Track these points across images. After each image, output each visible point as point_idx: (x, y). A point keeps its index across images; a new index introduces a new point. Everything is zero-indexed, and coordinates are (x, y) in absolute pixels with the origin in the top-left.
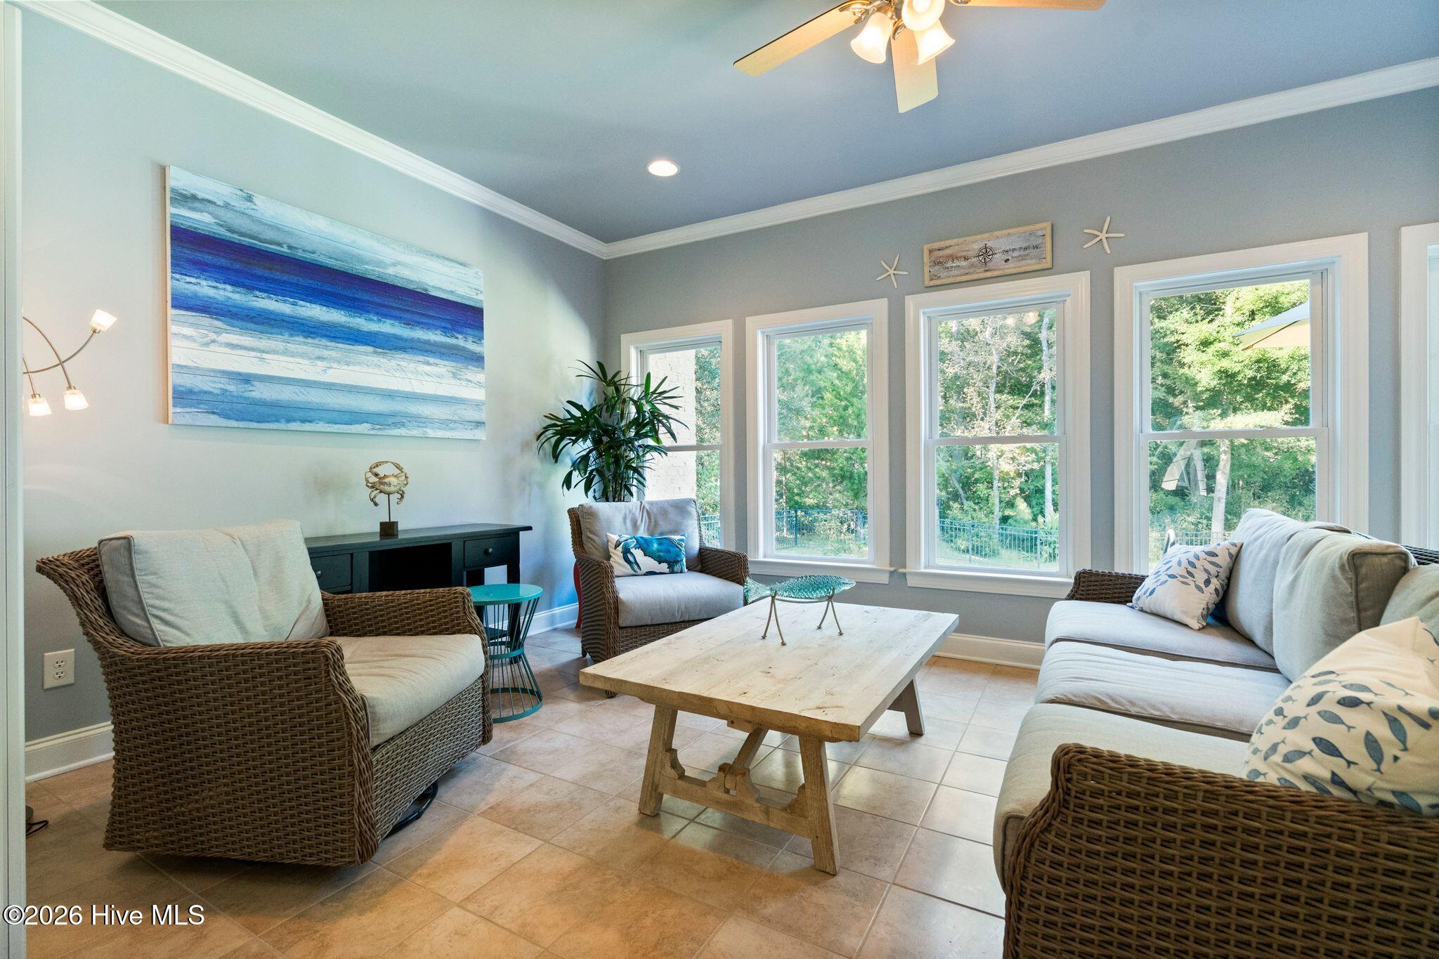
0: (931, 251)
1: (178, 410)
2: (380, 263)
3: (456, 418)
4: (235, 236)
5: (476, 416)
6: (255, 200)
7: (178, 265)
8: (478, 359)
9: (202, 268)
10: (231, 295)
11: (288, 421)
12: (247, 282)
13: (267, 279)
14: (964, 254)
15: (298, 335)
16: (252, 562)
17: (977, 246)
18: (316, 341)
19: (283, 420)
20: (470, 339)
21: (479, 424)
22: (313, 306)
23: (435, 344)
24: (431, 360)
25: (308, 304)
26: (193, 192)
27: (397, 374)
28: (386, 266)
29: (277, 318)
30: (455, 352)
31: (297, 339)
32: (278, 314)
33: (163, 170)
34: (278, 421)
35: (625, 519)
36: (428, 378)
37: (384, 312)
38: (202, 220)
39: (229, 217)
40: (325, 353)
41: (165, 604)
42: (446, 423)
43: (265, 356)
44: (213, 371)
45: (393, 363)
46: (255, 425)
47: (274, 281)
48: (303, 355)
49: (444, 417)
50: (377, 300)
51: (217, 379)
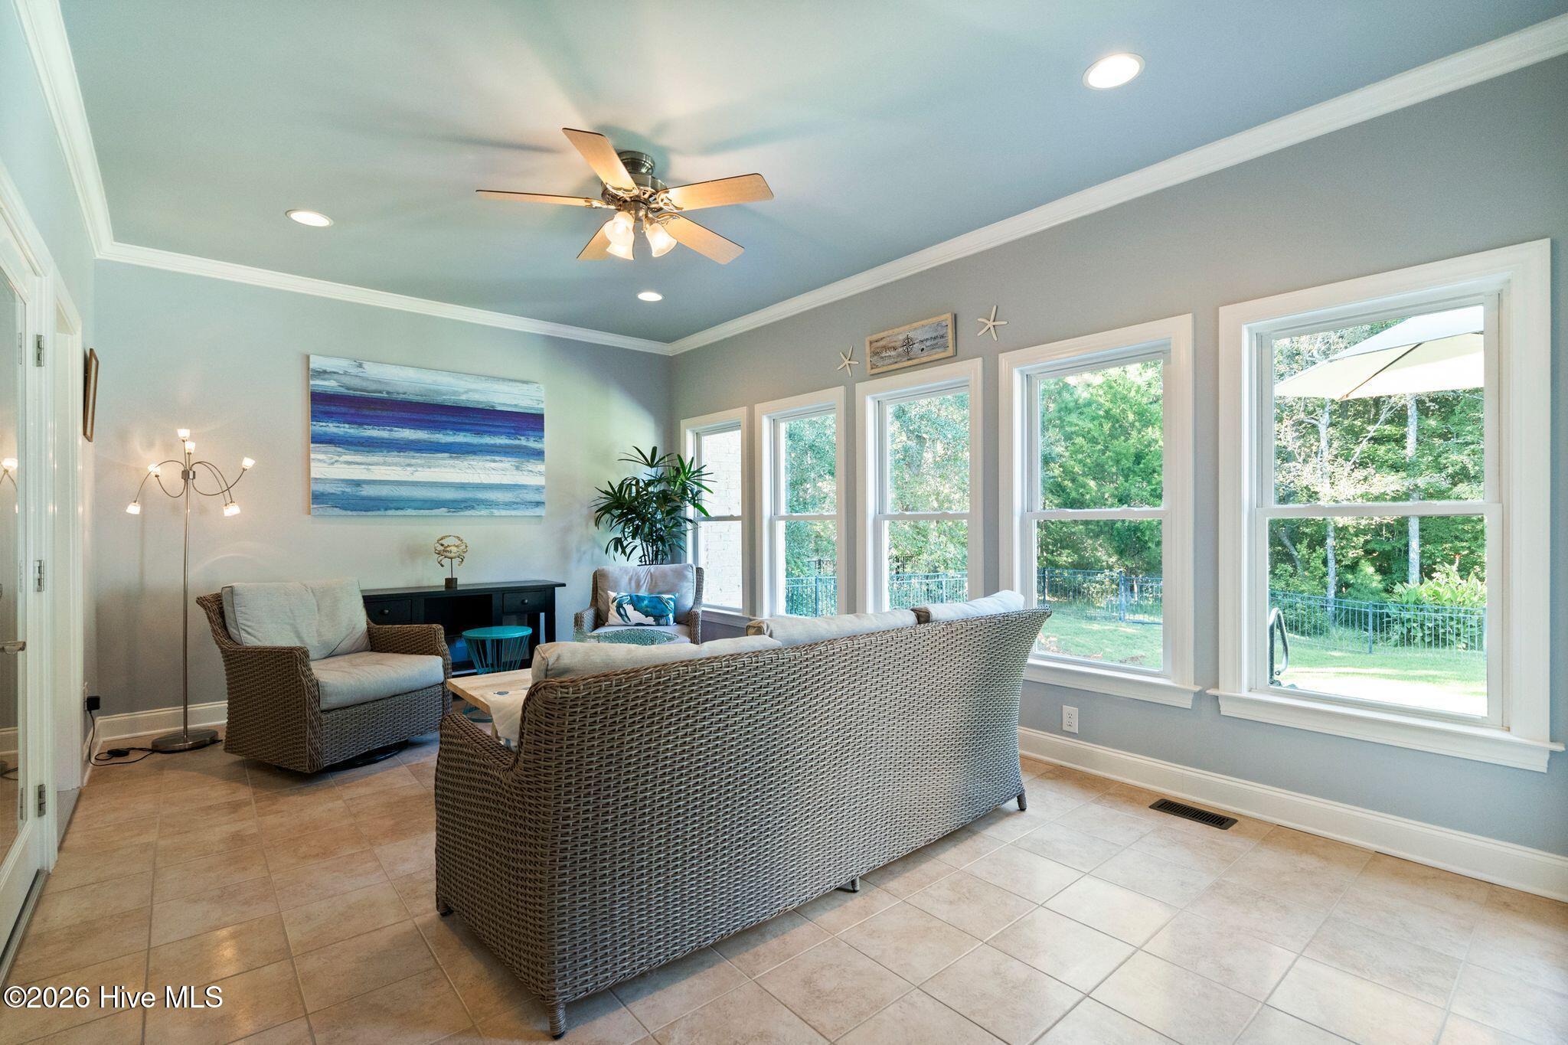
0: (871, 343)
1: (315, 506)
2: (455, 393)
3: (518, 500)
4: (351, 392)
5: (537, 498)
6: (364, 366)
7: (316, 416)
8: (539, 454)
9: (328, 416)
10: (349, 430)
11: (386, 509)
12: (358, 420)
13: (372, 417)
14: (893, 344)
15: (393, 451)
16: (317, 602)
17: (902, 337)
18: (406, 454)
19: (382, 510)
20: (532, 439)
21: (538, 504)
22: (404, 430)
23: (501, 446)
24: (497, 458)
25: (401, 429)
26: (324, 368)
27: (467, 471)
28: (460, 394)
29: (379, 441)
30: (518, 450)
31: (393, 453)
32: (380, 439)
33: (308, 357)
34: (379, 510)
35: (630, 580)
36: (496, 472)
37: (457, 428)
38: (330, 385)
39: (347, 380)
40: (413, 461)
41: (249, 623)
42: (509, 505)
43: (370, 467)
44: (336, 480)
45: (466, 463)
46: (364, 513)
47: (377, 417)
48: (396, 465)
49: (507, 500)
50: (452, 419)
51: (339, 485)
